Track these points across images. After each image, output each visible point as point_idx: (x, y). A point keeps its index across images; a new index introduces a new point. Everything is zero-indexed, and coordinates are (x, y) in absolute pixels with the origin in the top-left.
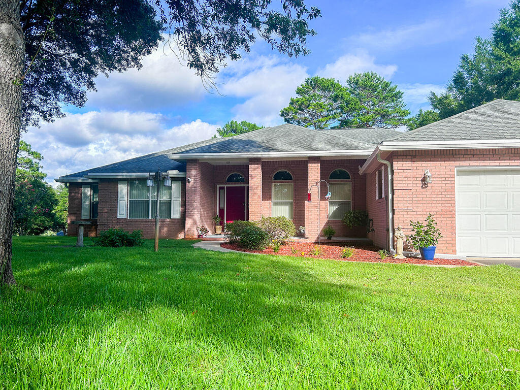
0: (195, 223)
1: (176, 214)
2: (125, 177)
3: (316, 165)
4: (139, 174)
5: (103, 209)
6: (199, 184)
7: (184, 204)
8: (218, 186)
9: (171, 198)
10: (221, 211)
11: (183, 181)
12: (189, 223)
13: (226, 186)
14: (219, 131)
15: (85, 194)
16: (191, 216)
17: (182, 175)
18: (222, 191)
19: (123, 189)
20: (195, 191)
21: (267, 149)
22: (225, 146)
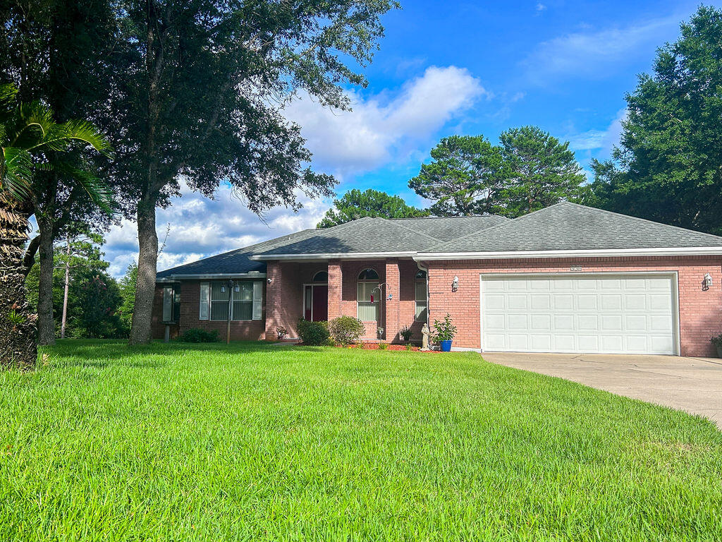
0: (275, 323)
1: (257, 316)
2: (207, 278)
3: (393, 265)
4: (221, 274)
5: (185, 310)
6: (279, 286)
7: (264, 304)
8: (305, 285)
9: (252, 299)
10: (308, 312)
11: (264, 281)
12: (269, 323)
13: (312, 285)
14: (336, 203)
15: (168, 293)
16: (272, 316)
17: (262, 275)
18: (308, 290)
19: (206, 290)
20: (275, 292)
21: (347, 250)
22: (306, 246)
